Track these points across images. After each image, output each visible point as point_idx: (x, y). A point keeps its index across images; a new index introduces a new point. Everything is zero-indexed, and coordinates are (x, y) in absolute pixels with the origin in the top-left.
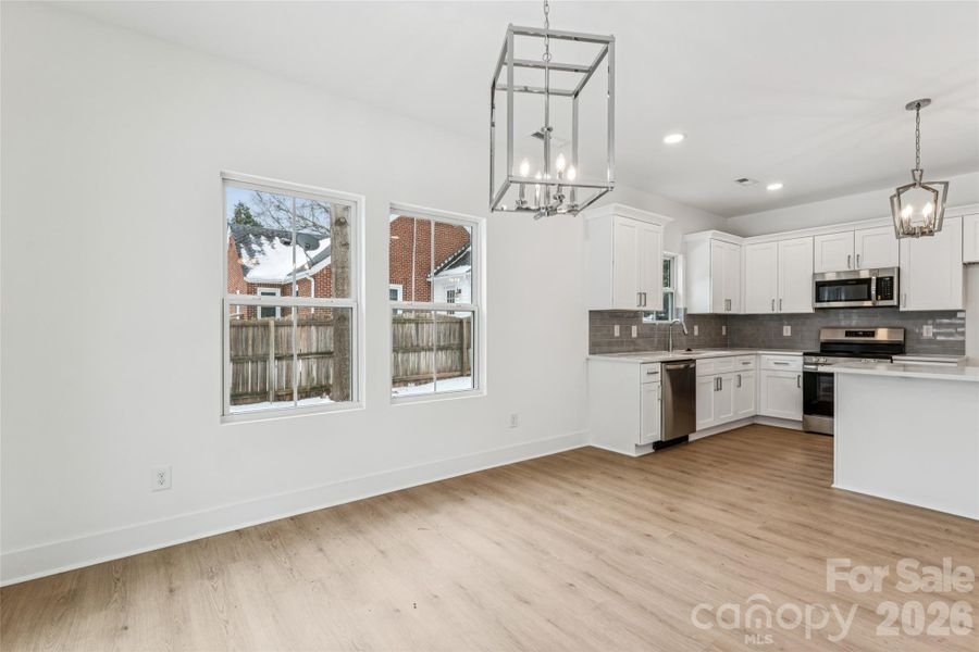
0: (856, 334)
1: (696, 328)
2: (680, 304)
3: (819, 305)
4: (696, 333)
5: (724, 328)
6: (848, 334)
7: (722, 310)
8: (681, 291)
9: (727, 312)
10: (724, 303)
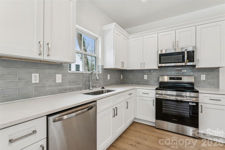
0: (174, 79)
1: (109, 75)
2: (100, 63)
3: (160, 65)
4: (109, 78)
5: (122, 76)
6: (171, 78)
7: (120, 67)
8: (100, 56)
9: (122, 68)
10: (121, 64)
